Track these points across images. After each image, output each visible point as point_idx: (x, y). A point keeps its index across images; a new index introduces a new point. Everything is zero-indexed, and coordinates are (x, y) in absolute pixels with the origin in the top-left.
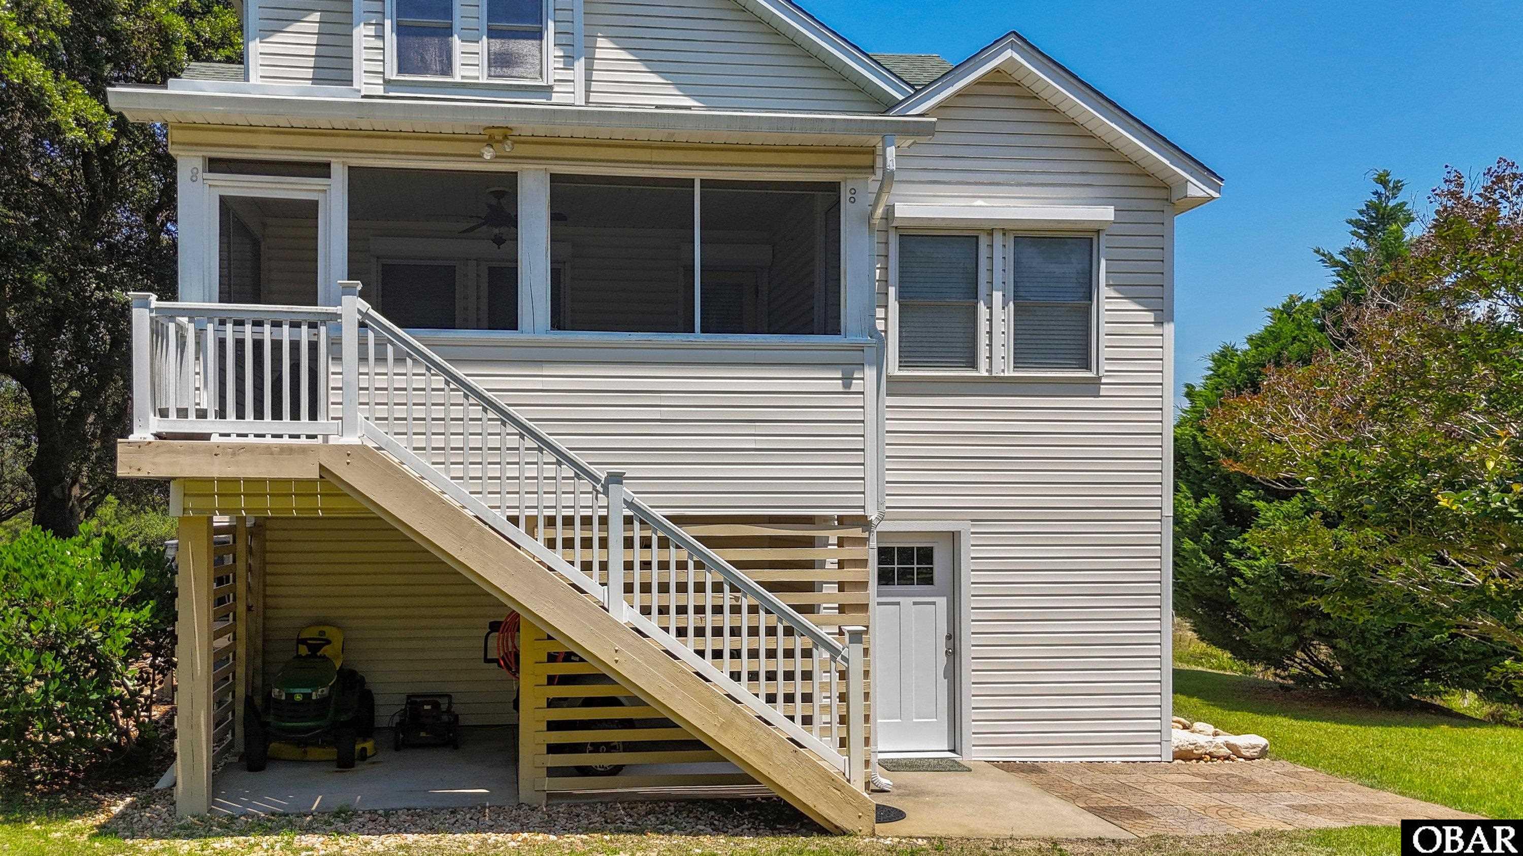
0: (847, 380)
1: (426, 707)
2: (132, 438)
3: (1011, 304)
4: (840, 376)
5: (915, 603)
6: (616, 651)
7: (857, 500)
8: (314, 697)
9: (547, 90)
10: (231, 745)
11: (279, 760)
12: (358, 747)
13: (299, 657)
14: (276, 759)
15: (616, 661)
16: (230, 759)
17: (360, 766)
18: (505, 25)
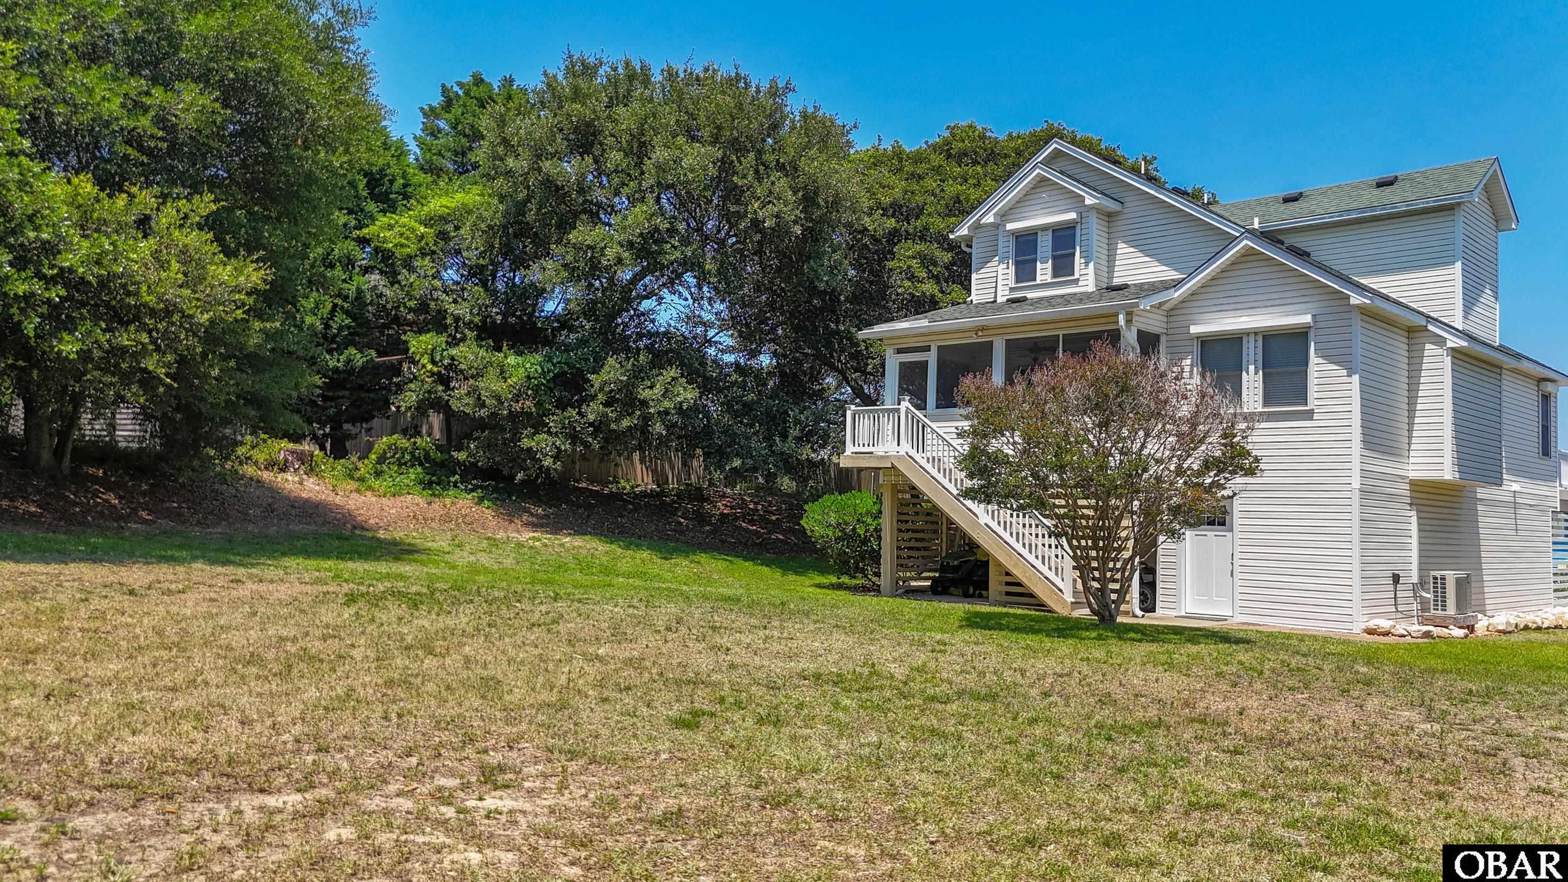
3: (1261, 372)
5: (1215, 536)
9: (1073, 282)
18: (1060, 252)
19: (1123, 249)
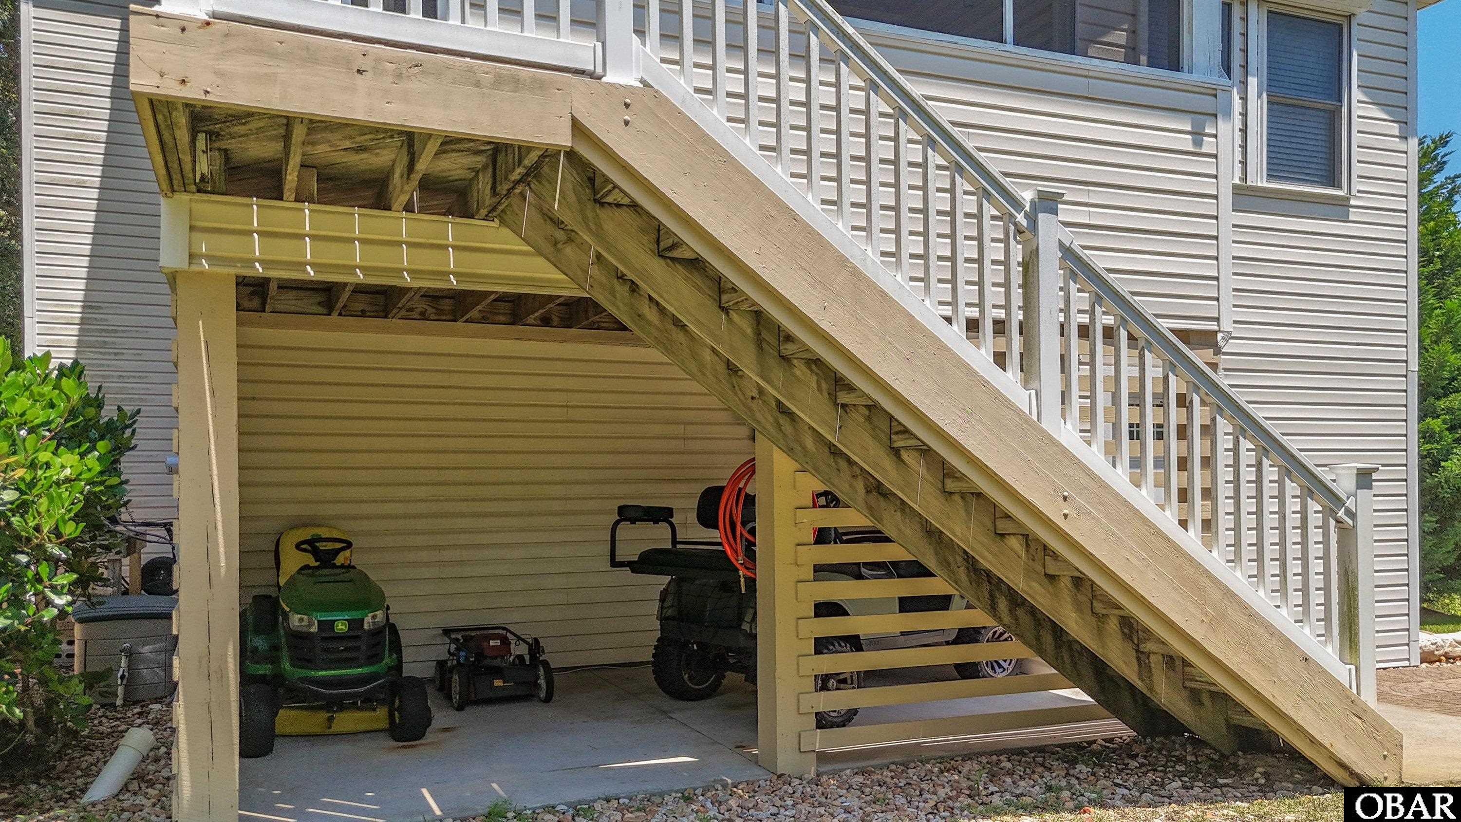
0: (1198, 135)
1: (492, 643)
3: (1265, 95)
4: (1189, 128)
6: (1065, 498)
7: (1208, 308)
15: (1066, 516)
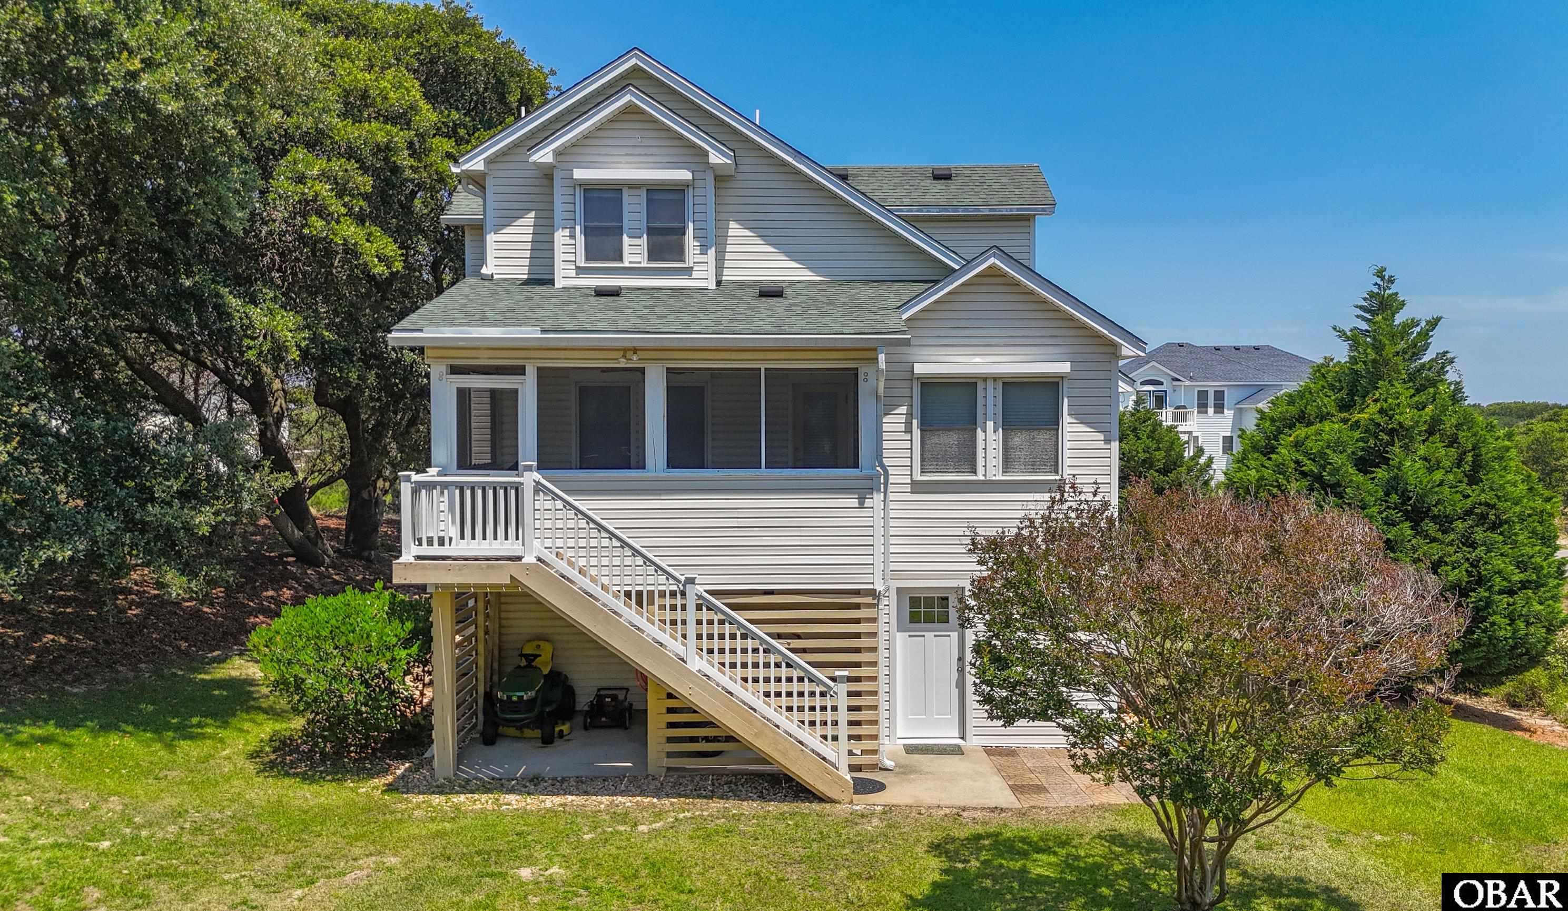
0: (862, 500)
1: (608, 699)
2: (401, 560)
3: (1000, 430)
5: (935, 636)
6: (690, 688)
7: (868, 578)
8: (525, 698)
9: (688, 271)
10: (475, 725)
11: (506, 736)
12: (557, 729)
13: (519, 667)
14: (504, 736)
16: (474, 736)
17: (558, 742)
18: (658, 224)
19: (735, 230)
